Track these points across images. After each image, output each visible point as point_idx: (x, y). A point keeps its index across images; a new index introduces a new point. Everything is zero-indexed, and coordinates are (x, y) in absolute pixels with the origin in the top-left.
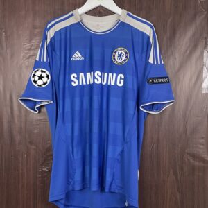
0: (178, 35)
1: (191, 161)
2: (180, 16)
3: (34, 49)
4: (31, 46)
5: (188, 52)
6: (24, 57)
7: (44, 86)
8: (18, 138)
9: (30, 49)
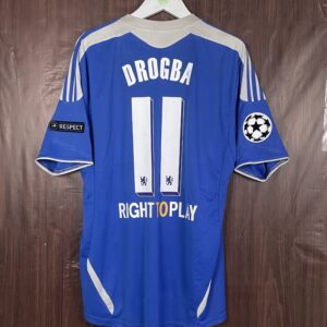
0: (285, 60)
1: (302, 255)
2: (290, 29)
3: (59, 79)
4: (56, 74)
5: (301, 86)
6: (44, 91)
7: (264, 139)
8: (33, 217)
9: (53, 79)
